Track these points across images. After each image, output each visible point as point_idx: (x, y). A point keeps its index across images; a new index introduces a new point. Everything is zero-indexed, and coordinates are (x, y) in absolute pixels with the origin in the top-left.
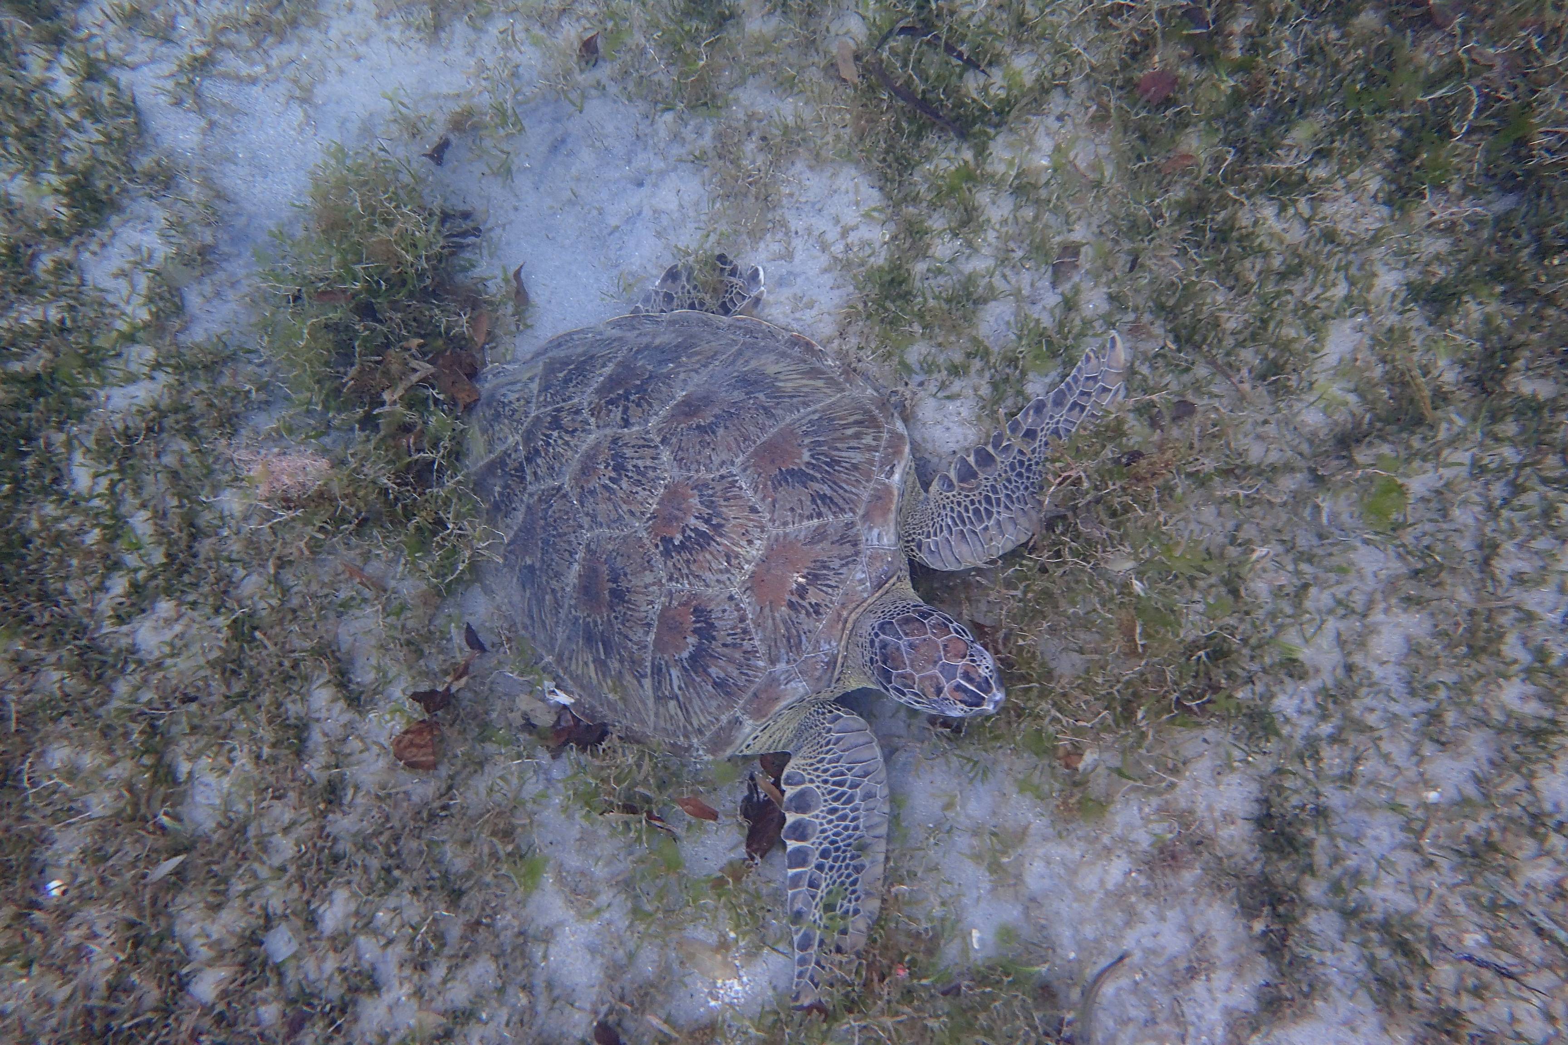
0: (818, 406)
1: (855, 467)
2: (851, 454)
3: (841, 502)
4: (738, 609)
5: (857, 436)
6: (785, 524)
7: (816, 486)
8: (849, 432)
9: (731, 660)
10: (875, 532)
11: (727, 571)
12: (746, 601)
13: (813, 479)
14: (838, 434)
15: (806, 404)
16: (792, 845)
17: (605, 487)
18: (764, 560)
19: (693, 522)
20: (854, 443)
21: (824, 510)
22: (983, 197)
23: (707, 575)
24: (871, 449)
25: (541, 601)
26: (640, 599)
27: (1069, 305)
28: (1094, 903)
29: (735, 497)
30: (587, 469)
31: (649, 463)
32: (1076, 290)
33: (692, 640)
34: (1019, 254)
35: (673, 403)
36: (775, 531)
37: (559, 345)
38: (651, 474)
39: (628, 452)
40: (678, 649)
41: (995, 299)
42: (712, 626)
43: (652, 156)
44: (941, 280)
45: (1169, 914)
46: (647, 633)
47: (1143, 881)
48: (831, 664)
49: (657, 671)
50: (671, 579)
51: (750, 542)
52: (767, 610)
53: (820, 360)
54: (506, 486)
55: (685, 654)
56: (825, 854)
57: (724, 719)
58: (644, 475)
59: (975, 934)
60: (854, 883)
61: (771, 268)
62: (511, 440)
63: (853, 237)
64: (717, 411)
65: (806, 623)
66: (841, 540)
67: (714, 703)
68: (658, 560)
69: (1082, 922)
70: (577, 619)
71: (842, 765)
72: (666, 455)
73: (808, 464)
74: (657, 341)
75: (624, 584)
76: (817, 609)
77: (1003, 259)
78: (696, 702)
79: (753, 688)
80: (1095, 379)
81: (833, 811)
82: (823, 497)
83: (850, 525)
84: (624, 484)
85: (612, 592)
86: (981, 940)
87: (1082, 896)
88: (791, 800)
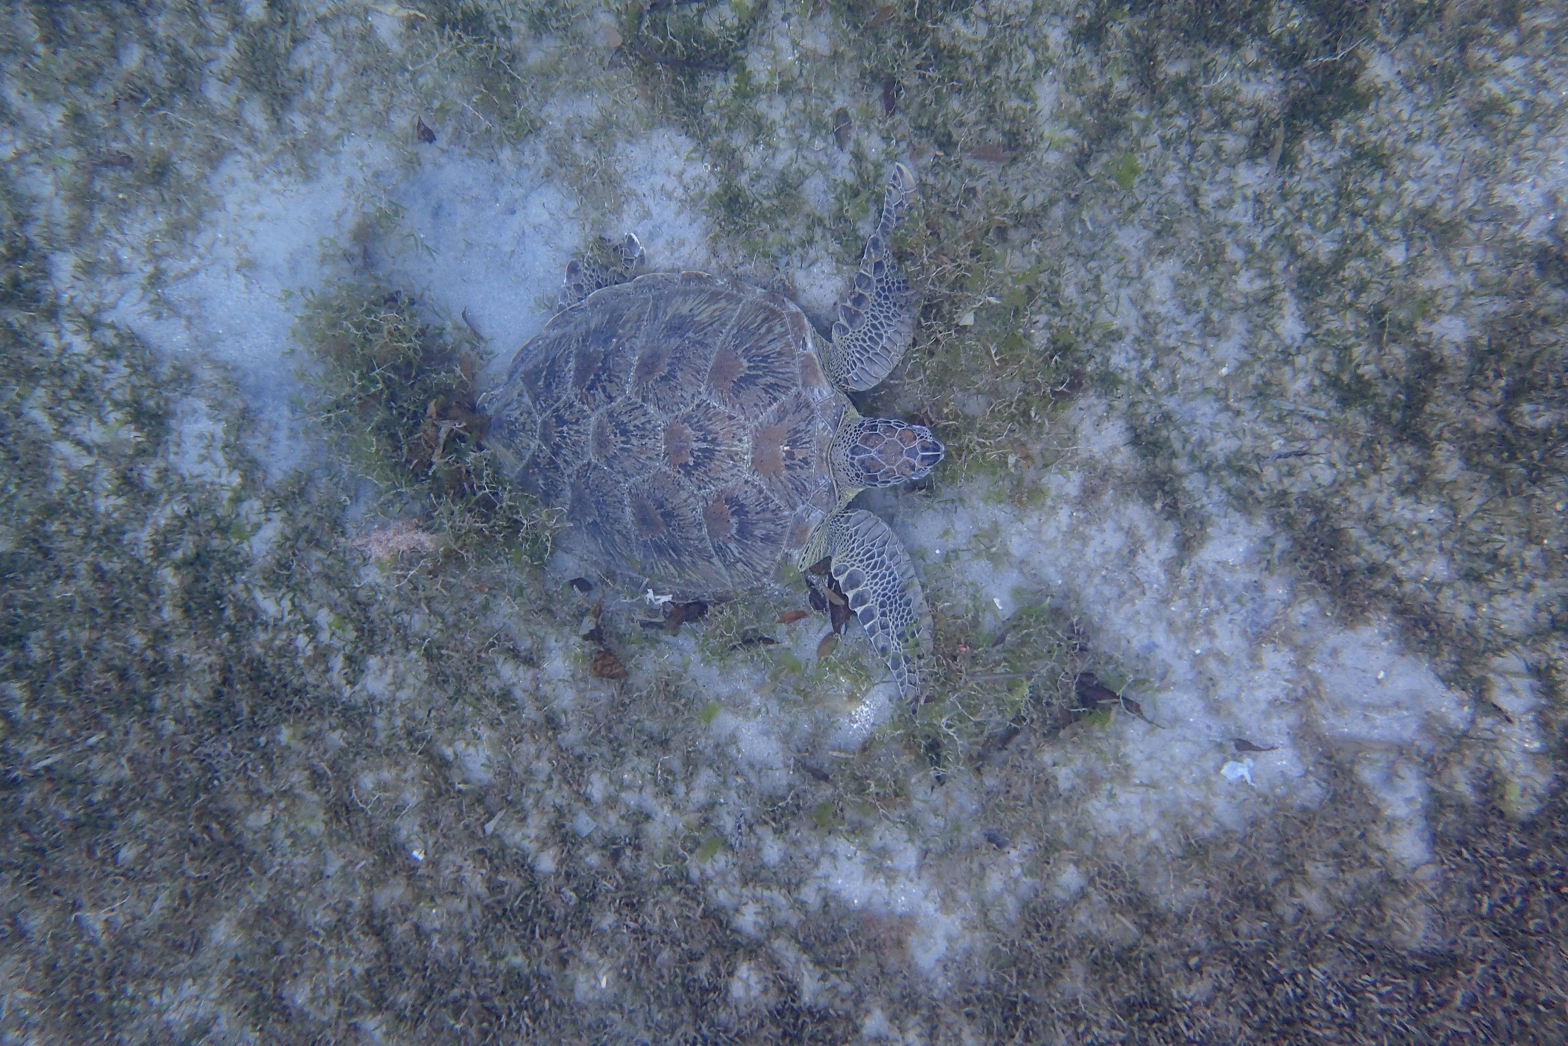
0: (732, 322)
1: (780, 354)
2: (773, 345)
3: (784, 383)
4: (754, 486)
5: (770, 330)
6: (757, 417)
7: (762, 381)
8: (763, 330)
9: (766, 521)
10: (816, 391)
11: (735, 466)
12: (757, 479)
13: (757, 377)
14: (756, 337)
15: (723, 325)
16: (859, 610)
17: (622, 449)
18: (755, 448)
19: (695, 445)
20: (770, 337)
21: (776, 394)
22: (762, 106)
23: (723, 475)
24: (783, 335)
25: (613, 543)
26: (685, 511)
27: (858, 157)
28: (1059, 545)
29: (714, 415)
30: (602, 443)
31: (643, 419)
32: (858, 143)
33: (734, 520)
34: (807, 136)
35: (633, 369)
36: (751, 425)
37: (523, 360)
38: (648, 426)
39: (625, 419)
40: (727, 530)
41: (807, 178)
42: (743, 505)
43: (510, 188)
44: (763, 182)
45: (1105, 526)
46: (700, 530)
47: (1082, 515)
48: (831, 489)
49: (720, 550)
50: (700, 488)
51: (740, 440)
52: (774, 478)
53: (712, 284)
54: (546, 478)
55: (734, 531)
56: (882, 605)
57: (778, 558)
58: (644, 429)
59: (996, 601)
60: (909, 613)
61: (639, 229)
62: (533, 445)
63: (687, 178)
64: (667, 360)
65: (804, 474)
66: (798, 409)
67: (767, 552)
68: (685, 481)
69: (1057, 559)
70: (645, 542)
71: (867, 545)
72: (651, 409)
73: (749, 368)
74: (593, 326)
75: (669, 506)
76: (805, 461)
77: (798, 144)
78: (755, 556)
79: (788, 530)
80: (901, 204)
81: (876, 575)
82: (771, 386)
83: (798, 396)
84: (634, 441)
85: (663, 515)
86: (1002, 603)
87: (1049, 544)
88: (845, 583)
